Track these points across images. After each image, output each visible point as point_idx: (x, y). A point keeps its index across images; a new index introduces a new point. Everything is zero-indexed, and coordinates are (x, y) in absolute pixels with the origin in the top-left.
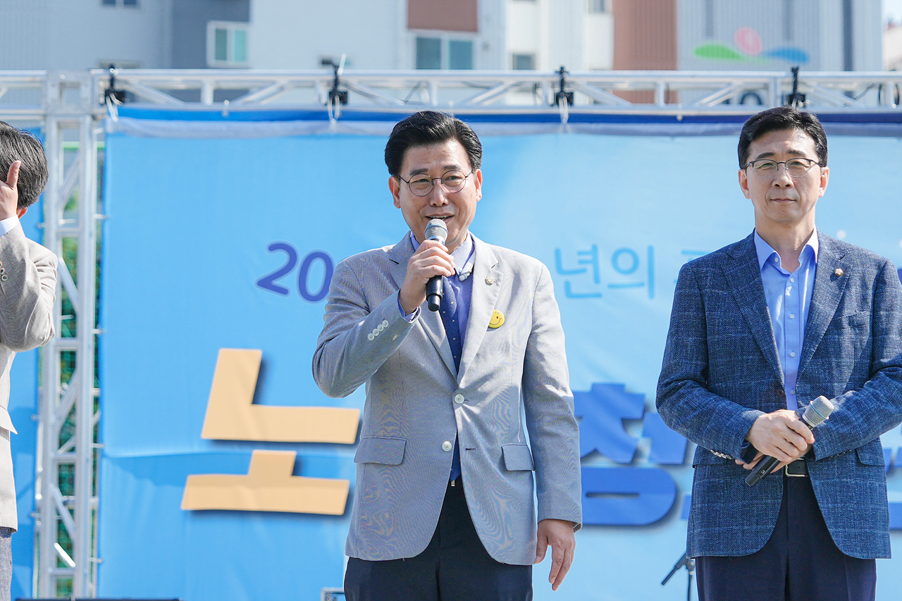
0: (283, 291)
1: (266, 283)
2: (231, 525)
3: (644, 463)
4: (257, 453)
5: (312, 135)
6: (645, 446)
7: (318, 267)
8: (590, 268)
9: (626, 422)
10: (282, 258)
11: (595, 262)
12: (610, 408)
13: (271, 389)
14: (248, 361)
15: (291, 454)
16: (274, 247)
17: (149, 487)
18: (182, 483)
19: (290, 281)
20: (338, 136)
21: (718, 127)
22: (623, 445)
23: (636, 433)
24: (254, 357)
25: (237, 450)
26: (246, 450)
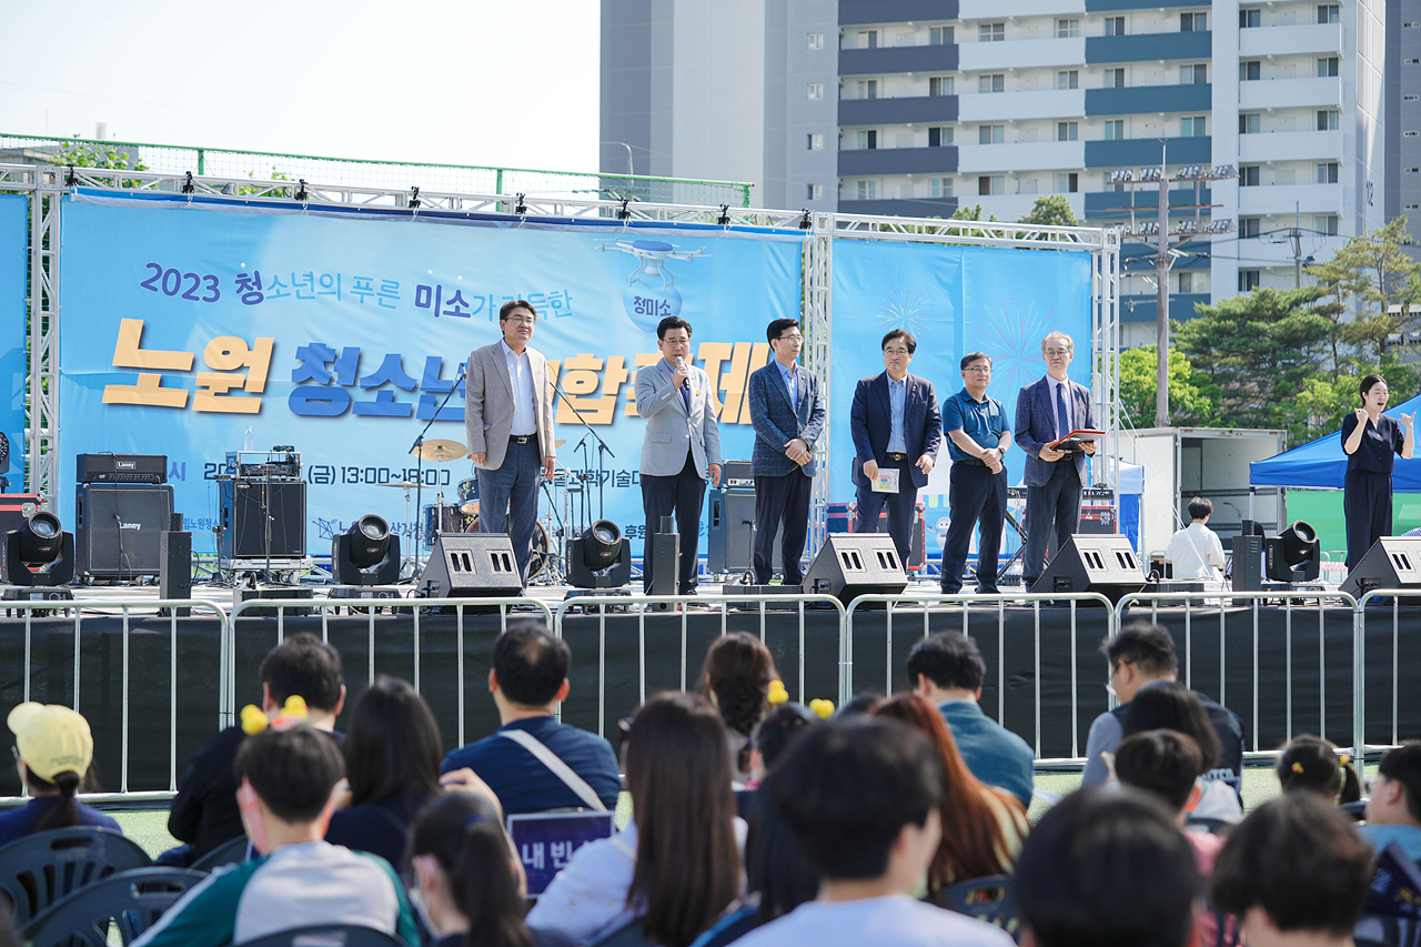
0: (155, 289)
1: (145, 284)
2: (128, 412)
3: (335, 384)
4: (142, 374)
5: (178, 208)
6: (335, 376)
7: (173, 276)
8: (309, 283)
9: (326, 363)
10: (154, 272)
11: (312, 280)
12: (319, 357)
13: (147, 342)
14: (137, 326)
15: (158, 376)
16: (149, 266)
17: (86, 390)
18: (103, 389)
19: (158, 284)
20: (190, 209)
21: (372, 215)
22: (325, 376)
23: (331, 369)
24: (141, 322)
25: (131, 372)
26: (135, 372)
